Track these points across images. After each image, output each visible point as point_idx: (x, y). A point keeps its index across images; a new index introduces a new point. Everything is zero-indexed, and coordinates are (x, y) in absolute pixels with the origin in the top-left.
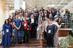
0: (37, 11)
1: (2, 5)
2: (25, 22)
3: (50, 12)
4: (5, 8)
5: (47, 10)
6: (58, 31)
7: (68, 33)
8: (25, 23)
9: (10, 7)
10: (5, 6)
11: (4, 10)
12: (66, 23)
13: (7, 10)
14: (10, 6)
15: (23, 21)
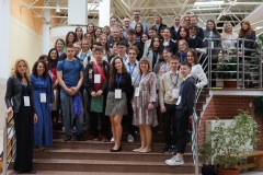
0: (139, 29)
1: (30, 6)
2: (99, 68)
3: (183, 33)
4: (39, 16)
5: (173, 28)
6: (208, 100)
7: (251, 105)
8: (98, 73)
9: (58, 14)
10: (39, 11)
11: (37, 24)
12: (241, 70)
13: (48, 23)
14: (58, 11)
15: (90, 66)
